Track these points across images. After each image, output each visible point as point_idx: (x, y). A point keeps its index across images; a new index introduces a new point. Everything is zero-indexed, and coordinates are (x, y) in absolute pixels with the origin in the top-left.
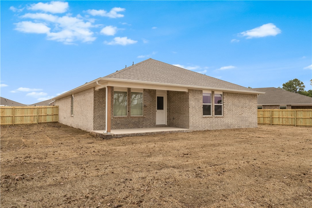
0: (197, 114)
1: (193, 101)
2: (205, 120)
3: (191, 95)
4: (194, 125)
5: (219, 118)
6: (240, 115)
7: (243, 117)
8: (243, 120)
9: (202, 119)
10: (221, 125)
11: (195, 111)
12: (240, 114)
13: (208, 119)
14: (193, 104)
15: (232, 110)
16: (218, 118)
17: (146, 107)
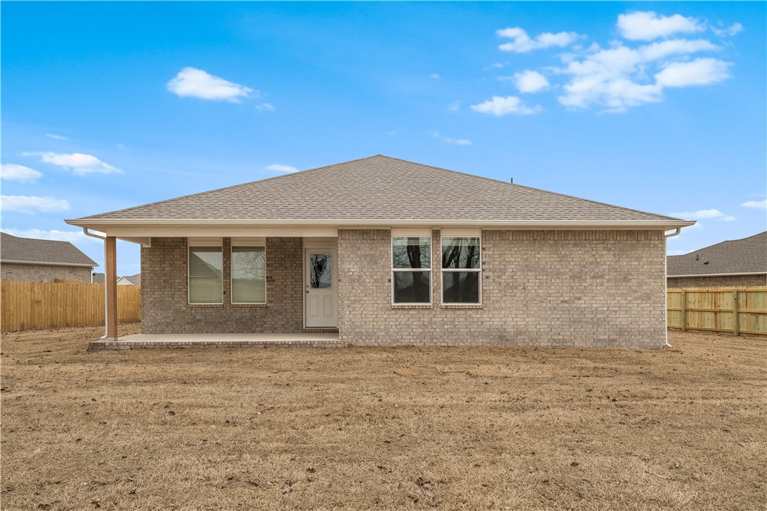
0: (367, 298)
1: (353, 263)
2: (403, 318)
3: (344, 245)
4: (357, 330)
5: (462, 312)
6: (562, 302)
7: (582, 311)
8: (580, 322)
9: (389, 312)
10: (471, 335)
11: (359, 291)
12: (566, 299)
13: (412, 312)
14: (353, 270)
15: (521, 288)
16: (458, 312)
17: (274, 281)
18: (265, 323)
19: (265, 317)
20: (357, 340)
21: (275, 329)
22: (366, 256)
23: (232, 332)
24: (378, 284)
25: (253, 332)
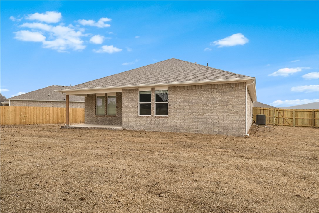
0: (130, 113)
1: (126, 101)
2: (141, 120)
3: (124, 95)
4: (127, 124)
5: (161, 119)
6: (199, 115)
7: (207, 118)
9: (137, 118)
11: (128, 111)
12: (200, 113)
13: (144, 118)
14: (126, 103)
16: (159, 119)
17: (118, 107)
18: (116, 122)
19: (115, 119)
20: (127, 128)
21: (118, 124)
22: (130, 98)
23: (107, 124)
24: (134, 108)
25: (112, 125)
